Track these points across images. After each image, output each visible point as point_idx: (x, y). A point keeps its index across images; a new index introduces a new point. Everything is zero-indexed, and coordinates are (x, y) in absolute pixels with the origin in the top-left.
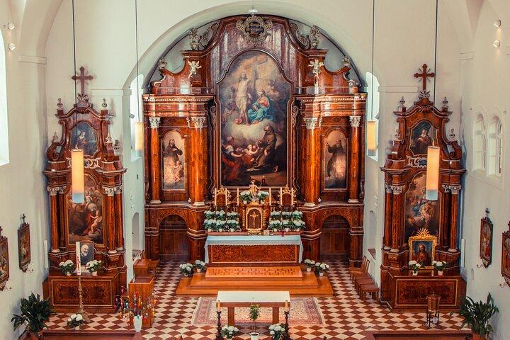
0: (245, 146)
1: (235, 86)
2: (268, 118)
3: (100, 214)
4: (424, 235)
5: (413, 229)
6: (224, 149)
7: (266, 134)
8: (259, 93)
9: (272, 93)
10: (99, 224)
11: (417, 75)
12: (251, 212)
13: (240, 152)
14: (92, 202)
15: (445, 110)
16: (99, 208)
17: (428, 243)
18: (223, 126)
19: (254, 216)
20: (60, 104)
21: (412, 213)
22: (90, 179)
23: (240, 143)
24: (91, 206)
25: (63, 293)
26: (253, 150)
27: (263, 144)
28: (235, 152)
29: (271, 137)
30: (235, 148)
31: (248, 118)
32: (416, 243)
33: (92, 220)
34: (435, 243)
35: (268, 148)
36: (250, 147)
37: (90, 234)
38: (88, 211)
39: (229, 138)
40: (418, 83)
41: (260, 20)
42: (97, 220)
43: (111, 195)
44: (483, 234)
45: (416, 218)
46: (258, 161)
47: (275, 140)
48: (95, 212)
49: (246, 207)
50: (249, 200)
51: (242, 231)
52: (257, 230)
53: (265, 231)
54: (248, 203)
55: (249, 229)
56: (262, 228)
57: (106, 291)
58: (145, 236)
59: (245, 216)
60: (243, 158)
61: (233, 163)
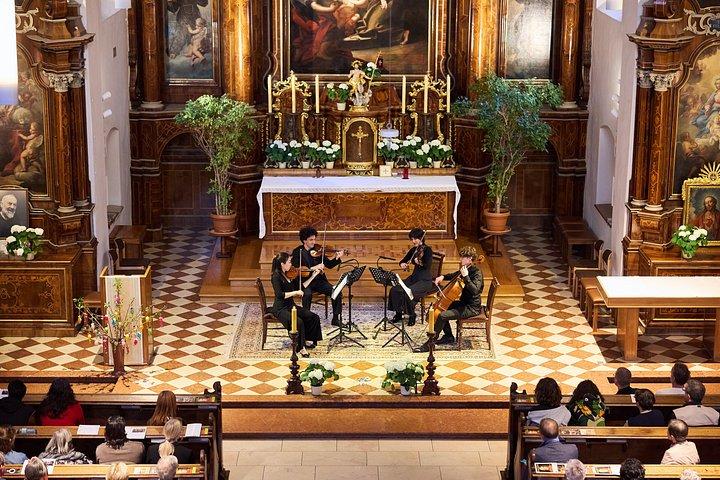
3: (39, 131)
4: (715, 177)
5: (694, 164)
10: (38, 151)
12: (354, 127)
14: (20, 104)
16: (37, 116)
19: (360, 135)
21: (691, 130)
24: (20, 114)
28: (320, 2)
32: (698, 193)
33: (23, 144)
37: (19, 172)
38: (13, 122)
42: (32, 143)
43: (61, 89)
45: (700, 142)
46: (367, 20)
48: (27, 126)
49: (342, 116)
50: (349, 104)
51: (335, 167)
52: (366, 164)
53: (382, 167)
54: (347, 108)
55: (350, 163)
56: (375, 160)
57: (56, 291)
58: (132, 177)
59: (341, 135)
60: (336, 14)
61: (315, 24)
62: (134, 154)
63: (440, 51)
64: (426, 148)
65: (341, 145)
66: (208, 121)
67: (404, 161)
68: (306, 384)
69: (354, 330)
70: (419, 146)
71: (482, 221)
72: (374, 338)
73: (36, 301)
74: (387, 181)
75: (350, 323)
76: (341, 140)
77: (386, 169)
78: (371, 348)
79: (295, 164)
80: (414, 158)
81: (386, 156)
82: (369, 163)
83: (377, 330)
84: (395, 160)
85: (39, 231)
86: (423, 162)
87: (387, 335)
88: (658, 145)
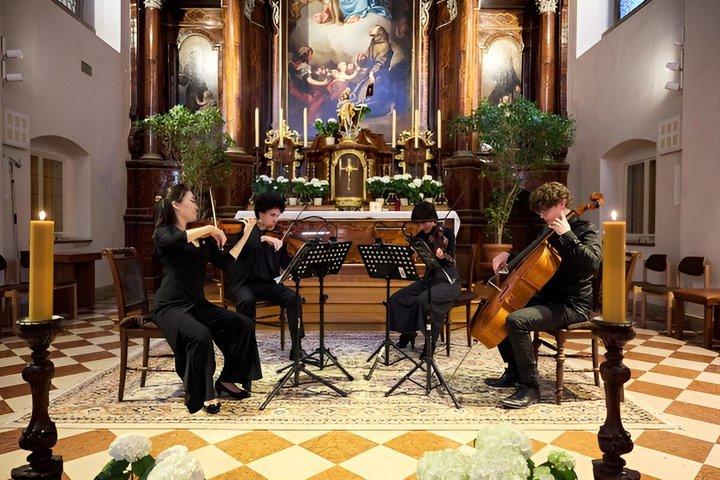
0: (333, 65)
2: (377, 11)
6: (293, 71)
7: (374, 42)
12: (343, 161)
13: (324, 76)
18: (293, 25)
19: (351, 169)
23: (324, 60)
26: (348, 73)
27: (366, 62)
28: (315, 77)
29: (382, 47)
30: (314, 68)
31: (340, 12)
35: (376, 68)
36: (342, 66)
39: (303, 50)
46: (357, 94)
47: (390, 54)
49: (331, 150)
50: (337, 137)
51: (323, 203)
52: (355, 200)
53: (372, 204)
54: (336, 142)
55: (339, 199)
56: (365, 197)
58: (126, 225)
59: (330, 171)
60: (329, 88)
61: (310, 96)
62: (129, 204)
64: (418, 183)
65: (330, 181)
67: (394, 197)
69: (330, 362)
70: (410, 181)
72: (367, 378)
75: (322, 350)
76: (330, 176)
77: (377, 205)
78: (361, 398)
80: (406, 192)
81: (376, 191)
82: (359, 199)
83: (371, 364)
84: (385, 197)
86: (415, 197)
87: (392, 374)
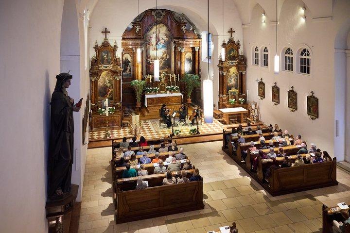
1: (151, 36)
2: (164, 48)
3: (112, 88)
4: (233, 90)
5: (230, 88)
6: (147, 60)
7: (163, 54)
8: (161, 39)
9: (165, 38)
10: (112, 92)
11: (229, 32)
12: (162, 84)
13: (153, 61)
14: (109, 83)
15: (239, 44)
16: (112, 85)
17: (235, 92)
18: (147, 51)
19: (163, 86)
20: (96, 43)
21: (229, 81)
22: (109, 73)
23: (153, 58)
24: (109, 85)
25: (98, 122)
27: (162, 58)
28: (151, 62)
29: (165, 55)
30: (151, 60)
31: (156, 48)
32: (231, 93)
33: (109, 90)
34: (237, 93)
35: (164, 59)
37: (108, 96)
38: (107, 87)
39: (149, 56)
40: (229, 34)
41: (161, 11)
42: (111, 90)
43: (118, 79)
44: (259, 88)
45: (231, 84)
47: (167, 56)
48: (110, 87)
49: (159, 82)
50: (161, 80)
51: (159, 92)
52: (164, 92)
55: (161, 91)
56: (166, 90)
57: (117, 120)
59: (159, 86)
63: (173, 70)
64: (175, 88)
65: (159, 88)
66: (138, 85)
67: (171, 90)
68: (175, 134)
71: (187, 101)
73: (113, 122)
74: (168, 94)
77: (168, 92)
79: (151, 92)
80: (173, 90)
81: (168, 89)
85: (114, 108)
86: (174, 90)
88: (225, 84)
